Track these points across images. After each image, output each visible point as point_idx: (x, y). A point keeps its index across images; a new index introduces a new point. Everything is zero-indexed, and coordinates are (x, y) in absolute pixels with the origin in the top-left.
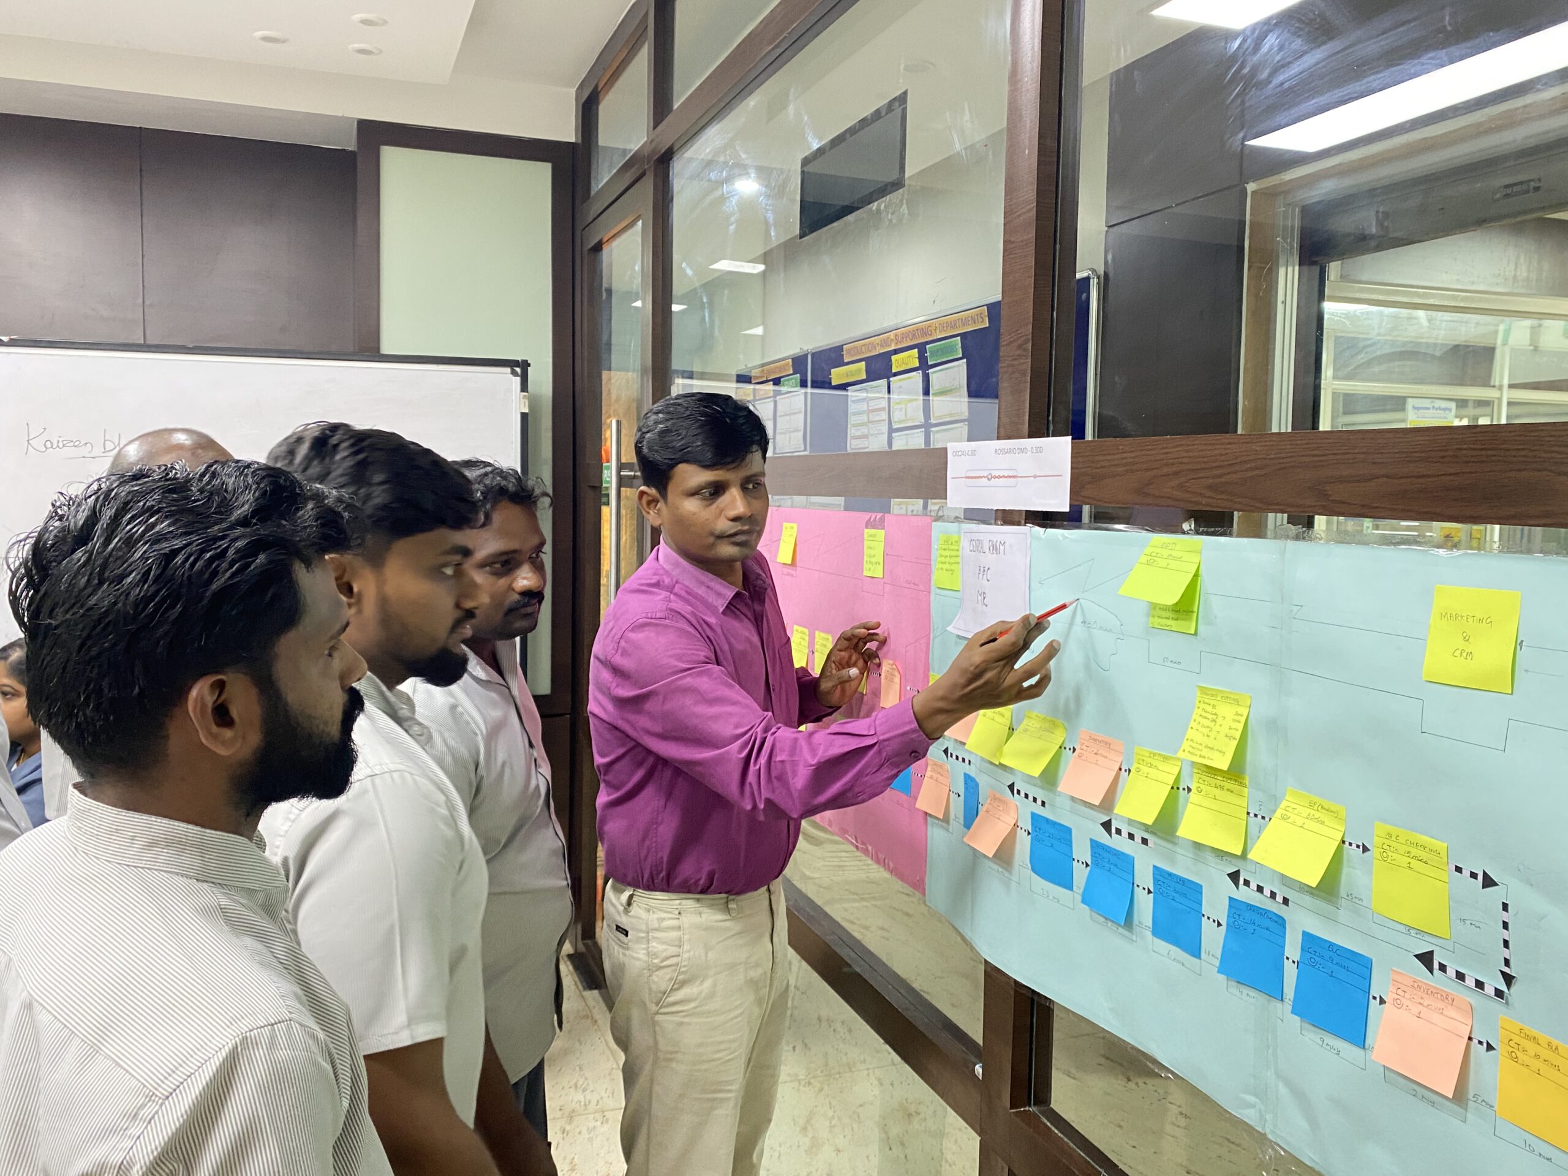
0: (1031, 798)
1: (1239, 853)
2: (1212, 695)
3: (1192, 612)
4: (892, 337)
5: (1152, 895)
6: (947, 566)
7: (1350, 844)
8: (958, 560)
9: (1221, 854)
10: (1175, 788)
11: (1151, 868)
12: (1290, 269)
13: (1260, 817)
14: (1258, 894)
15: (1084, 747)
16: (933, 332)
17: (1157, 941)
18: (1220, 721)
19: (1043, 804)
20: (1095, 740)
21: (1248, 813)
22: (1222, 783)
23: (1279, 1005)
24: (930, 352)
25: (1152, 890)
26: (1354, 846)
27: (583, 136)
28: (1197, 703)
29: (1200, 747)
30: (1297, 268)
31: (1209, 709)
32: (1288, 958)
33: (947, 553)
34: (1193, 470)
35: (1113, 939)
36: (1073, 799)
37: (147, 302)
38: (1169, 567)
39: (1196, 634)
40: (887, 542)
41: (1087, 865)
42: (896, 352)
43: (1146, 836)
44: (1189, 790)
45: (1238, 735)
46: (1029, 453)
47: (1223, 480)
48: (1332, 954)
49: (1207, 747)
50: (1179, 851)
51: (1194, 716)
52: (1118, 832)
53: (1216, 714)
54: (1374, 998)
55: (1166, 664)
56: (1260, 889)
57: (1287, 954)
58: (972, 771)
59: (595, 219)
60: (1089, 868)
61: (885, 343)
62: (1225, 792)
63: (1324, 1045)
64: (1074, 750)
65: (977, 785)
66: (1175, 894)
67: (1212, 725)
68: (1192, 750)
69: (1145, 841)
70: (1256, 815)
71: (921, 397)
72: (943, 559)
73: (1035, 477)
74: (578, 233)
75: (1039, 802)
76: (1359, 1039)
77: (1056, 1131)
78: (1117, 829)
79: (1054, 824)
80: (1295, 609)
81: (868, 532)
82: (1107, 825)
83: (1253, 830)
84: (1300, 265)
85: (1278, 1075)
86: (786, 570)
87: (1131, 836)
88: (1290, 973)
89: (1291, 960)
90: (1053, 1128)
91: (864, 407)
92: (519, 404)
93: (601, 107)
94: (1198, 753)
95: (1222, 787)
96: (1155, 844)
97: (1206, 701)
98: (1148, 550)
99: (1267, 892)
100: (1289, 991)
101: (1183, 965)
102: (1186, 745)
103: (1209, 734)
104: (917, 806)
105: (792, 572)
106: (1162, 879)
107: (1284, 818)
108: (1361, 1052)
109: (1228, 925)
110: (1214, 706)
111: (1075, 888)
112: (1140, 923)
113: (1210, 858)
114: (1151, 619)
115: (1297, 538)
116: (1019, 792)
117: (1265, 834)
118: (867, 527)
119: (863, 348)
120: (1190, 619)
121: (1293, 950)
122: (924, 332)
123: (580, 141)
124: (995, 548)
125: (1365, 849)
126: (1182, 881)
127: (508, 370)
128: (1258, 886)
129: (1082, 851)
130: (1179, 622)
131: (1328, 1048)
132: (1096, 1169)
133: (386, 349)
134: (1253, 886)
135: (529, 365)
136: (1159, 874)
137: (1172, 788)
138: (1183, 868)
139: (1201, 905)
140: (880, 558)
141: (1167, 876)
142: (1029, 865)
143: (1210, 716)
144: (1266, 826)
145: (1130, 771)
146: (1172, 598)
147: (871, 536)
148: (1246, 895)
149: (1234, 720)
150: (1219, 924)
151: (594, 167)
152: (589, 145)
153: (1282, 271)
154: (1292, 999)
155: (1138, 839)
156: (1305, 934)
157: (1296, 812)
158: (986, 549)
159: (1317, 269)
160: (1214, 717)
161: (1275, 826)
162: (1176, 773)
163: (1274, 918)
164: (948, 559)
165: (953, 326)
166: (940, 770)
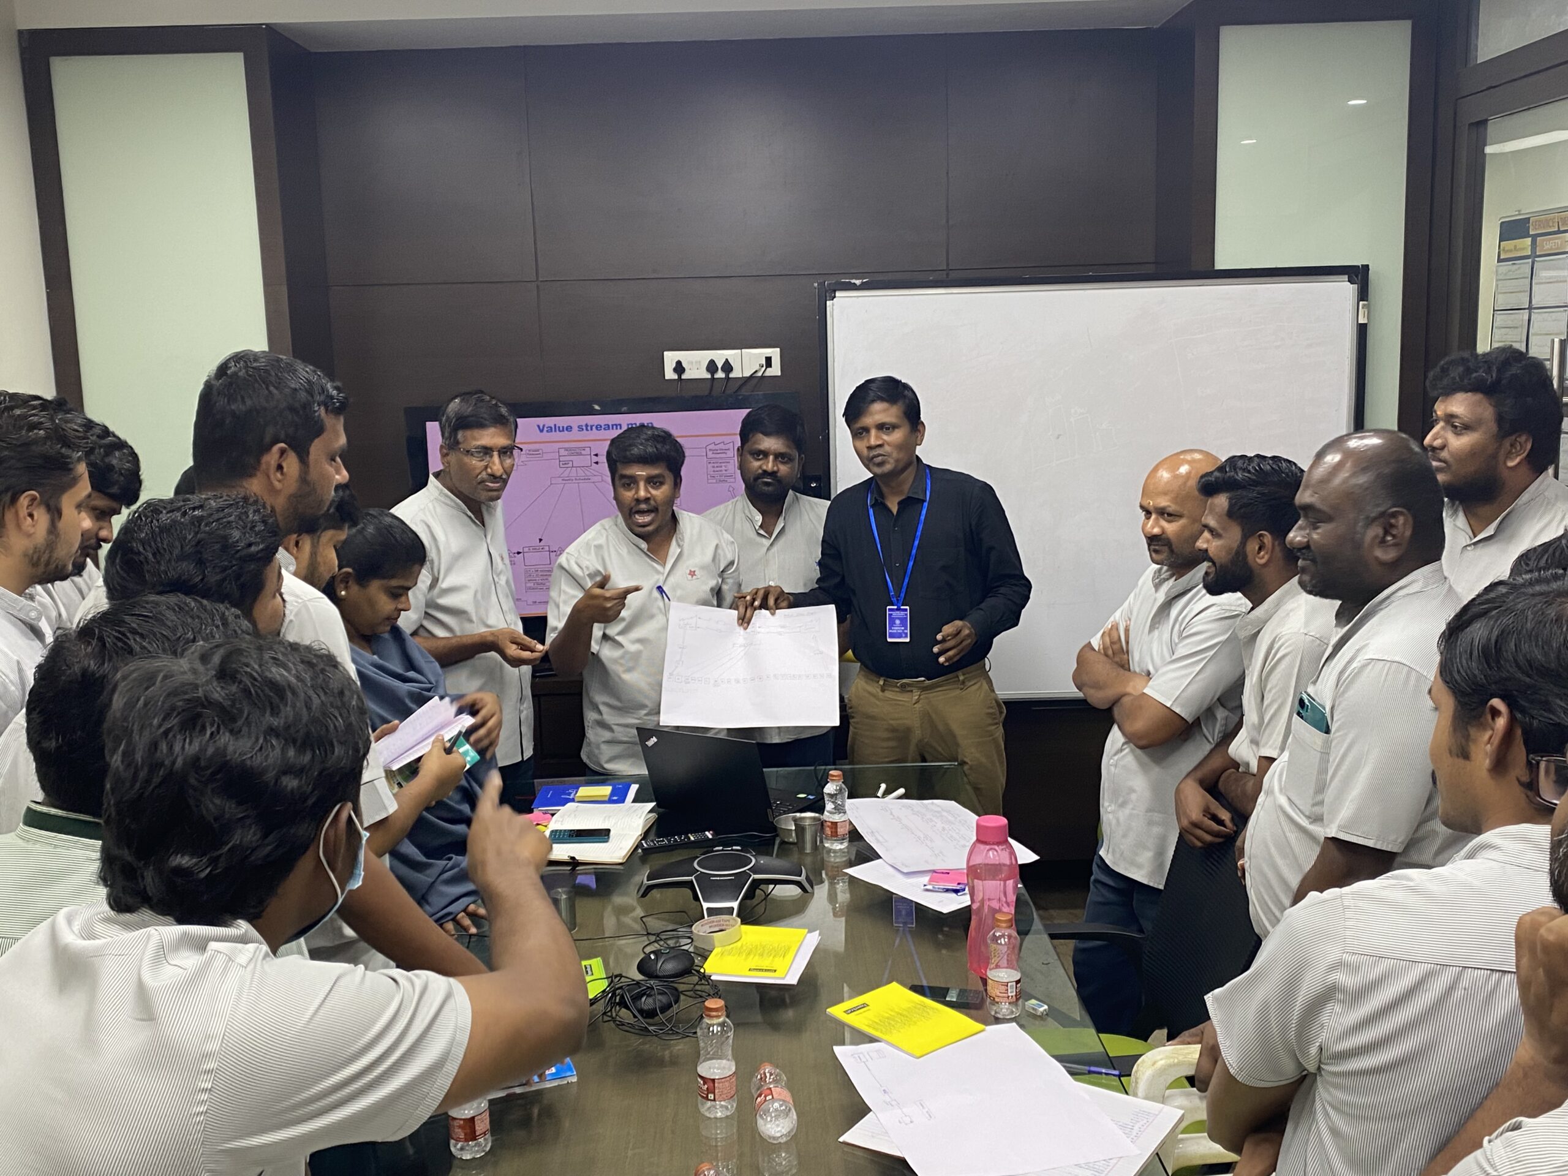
74: (1446, 103)
127: (1346, 277)
133: (1220, 264)
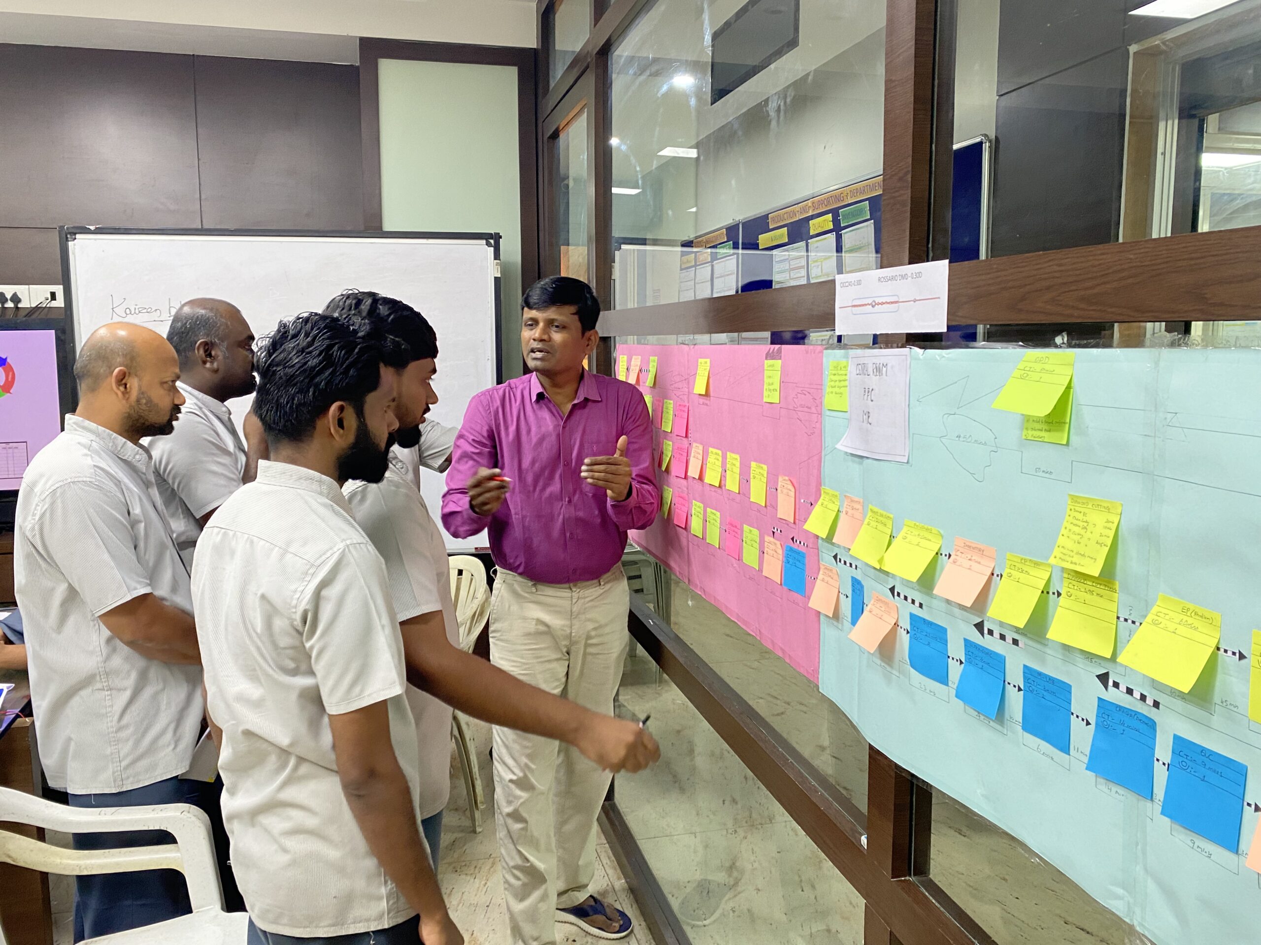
0: (910, 600)
1: (1109, 657)
2: (1084, 503)
3: (1065, 423)
4: (810, 205)
5: (1022, 692)
6: (837, 390)
7: (1226, 651)
8: (846, 383)
9: (1090, 656)
10: (1045, 592)
11: (1022, 666)
12: (1170, 122)
13: (1130, 622)
14: (1128, 696)
15: (958, 553)
16: (845, 197)
17: (1026, 735)
18: (1090, 528)
19: (921, 605)
20: (969, 547)
21: (1118, 618)
22: (1092, 588)
23: (1149, 804)
24: (843, 216)
25: (1022, 687)
26: (1230, 653)
27: (542, 42)
28: (1068, 510)
29: (1072, 554)
30: (1176, 122)
31: (1080, 516)
32: (1158, 760)
33: (836, 378)
34: (1065, 284)
35: (985, 732)
36: (948, 602)
37: (203, 197)
38: (1041, 380)
39: (1068, 444)
40: (784, 372)
41: (961, 663)
42: (812, 217)
43: (1017, 637)
44: (1059, 594)
45: (1109, 542)
46: (909, 278)
47: (1096, 291)
48: (1204, 759)
49: (1078, 553)
50: (1049, 651)
51: (1065, 524)
52: (991, 632)
53: (1086, 522)
54: (1249, 805)
55: (1038, 474)
56: (1130, 691)
57: (1157, 756)
58: (858, 575)
59: (552, 111)
60: (963, 665)
61: (804, 210)
62: (1095, 597)
63: (1195, 847)
64: (950, 556)
65: (862, 587)
66: (1045, 693)
67: (1082, 532)
68: (1063, 557)
69: (1015, 642)
70: (1126, 620)
71: (835, 254)
72: (833, 384)
73: (915, 301)
74: (540, 125)
75: (917, 604)
76: (1233, 843)
77: (934, 901)
78: (989, 630)
79: (930, 624)
80: (1169, 416)
81: (768, 363)
82: (979, 626)
83: (1123, 634)
84: (1179, 119)
85: (1146, 870)
86: (701, 401)
87: (1003, 637)
88: (1161, 776)
89: (1161, 762)
90: (931, 898)
91: (786, 266)
92: (493, 270)
93: (557, 16)
94: (1070, 559)
95: (1091, 592)
96: (1025, 644)
97: (1077, 508)
98: (1021, 366)
99: (1137, 695)
100: (1160, 791)
101: (1052, 759)
102: (1057, 552)
103: (1080, 541)
104: (810, 605)
105: (707, 402)
106: (1032, 678)
107: (1155, 623)
108: (1233, 857)
109: (1097, 724)
110: (1085, 514)
111: (950, 683)
112: (1011, 718)
113: (1080, 660)
114: (1025, 432)
115: (1173, 344)
116: (899, 594)
117: (1135, 638)
118: (766, 359)
119: (785, 216)
120: (1062, 430)
121: (1163, 751)
122: (838, 198)
123: (540, 47)
124: (878, 370)
125: (1242, 657)
126: (1052, 680)
127: (484, 242)
128: (1127, 688)
129: (956, 650)
130: (1052, 434)
131: (1199, 850)
132: (970, 939)
133: (387, 227)
134: (1123, 688)
135: (501, 237)
136: (1029, 673)
137: (1043, 592)
138: (1053, 668)
139: (1070, 704)
140: (777, 386)
141: (1036, 675)
142: (908, 661)
143: (1081, 524)
144: (1135, 631)
145: (1001, 576)
146: (1045, 408)
147: (770, 366)
148: (1114, 696)
149: (1106, 528)
150: (1088, 723)
151: (551, 67)
152: (548, 50)
153: (1162, 125)
154: (1162, 799)
155: (1009, 640)
156: (1177, 738)
157: (1167, 617)
158: (870, 371)
159: (1196, 122)
160: (1085, 524)
161: (1144, 632)
162: (1047, 578)
163: (1144, 719)
164: (837, 384)
165: (862, 192)
166: (830, 574)
